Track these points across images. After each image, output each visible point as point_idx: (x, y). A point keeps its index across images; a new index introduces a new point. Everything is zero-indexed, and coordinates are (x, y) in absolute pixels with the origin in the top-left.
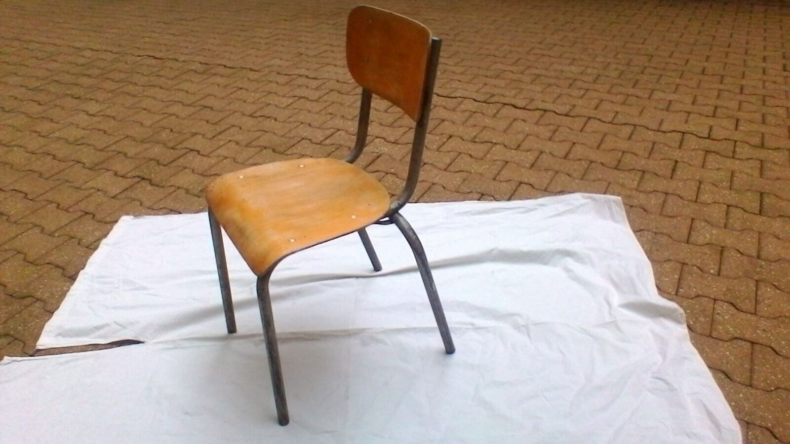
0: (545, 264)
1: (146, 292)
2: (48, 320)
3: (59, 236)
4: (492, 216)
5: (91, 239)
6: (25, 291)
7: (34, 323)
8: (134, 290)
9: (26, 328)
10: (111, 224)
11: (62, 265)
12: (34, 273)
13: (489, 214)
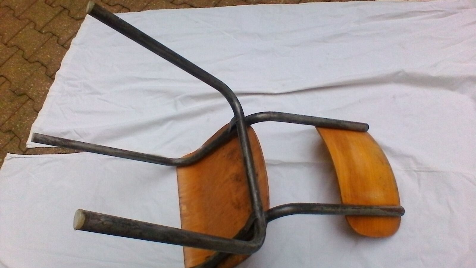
0: (452, 90)
1: (99, 96)
2: (36, 119)
3: (46, 33)
4: (405, 20)
5: (66, 37)
6: (22, 89)
7: (26, 121)
8: (92, 94)
9: (22, 125)
10: (80, 21)
11: (46, 64)
12: (28, 71)
13: (402, 18)
